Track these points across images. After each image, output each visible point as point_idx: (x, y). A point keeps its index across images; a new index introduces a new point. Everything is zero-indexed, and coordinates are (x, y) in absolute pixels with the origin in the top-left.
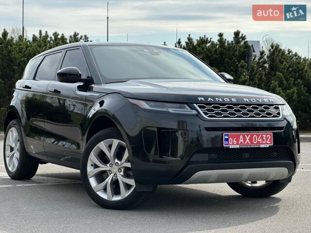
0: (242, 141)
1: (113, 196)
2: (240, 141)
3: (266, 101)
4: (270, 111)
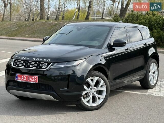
3: (45, 60)
4: (43, 65)
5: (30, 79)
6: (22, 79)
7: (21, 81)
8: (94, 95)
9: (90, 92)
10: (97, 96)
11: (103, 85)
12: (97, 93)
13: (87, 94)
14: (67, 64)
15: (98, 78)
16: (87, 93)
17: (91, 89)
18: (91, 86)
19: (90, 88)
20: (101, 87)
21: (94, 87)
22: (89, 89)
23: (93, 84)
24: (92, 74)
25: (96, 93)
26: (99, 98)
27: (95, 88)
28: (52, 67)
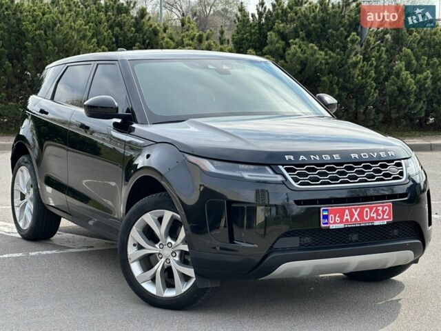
0: (348, 217)
1: (164, 290)
2: (345, 217)
3: (382, 154)
4: (389, 170)
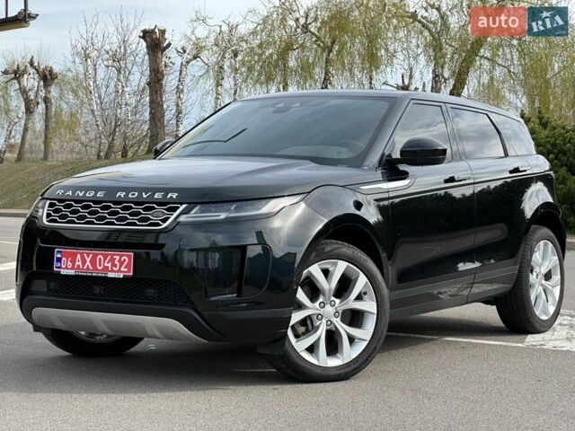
0: (80, 263)
3: (158, 196)
4: (152, 215)
5: (106, 265)
6: (79, 266)
7: (72, 272)
8: (332, 327)
9: (320, 317)
10: (344, 329)
11: (365, 293)
12: (342, 320)
13: (309, 322)
14: (237, 210)
15: (348, 266)
16: (309, 316)
17: (323, 305)
18: (324, 295)
19: (321, 300)
20: (359, 298)
21: (333, 298)
22: (317, 304)
23: (328, 286)
24: (326, 250)
25: (339, 319)
26: (352, 340)
27: (337, 301)
28: (183, 218)
